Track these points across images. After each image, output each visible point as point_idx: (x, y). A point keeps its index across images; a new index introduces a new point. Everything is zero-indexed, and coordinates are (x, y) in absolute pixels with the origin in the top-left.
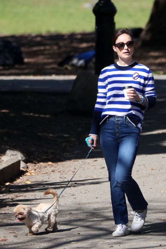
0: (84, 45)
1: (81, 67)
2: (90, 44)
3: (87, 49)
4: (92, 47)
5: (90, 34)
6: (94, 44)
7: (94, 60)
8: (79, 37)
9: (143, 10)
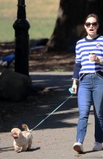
0: (7, 51)
1: (5, 66)
2: (11, 50)
3: (9, 53)
4: (12, 52)
5: (11, 43)
6: (14, 50)
7: (14, 61)
8: (3, 45)
9: (48, 26)
